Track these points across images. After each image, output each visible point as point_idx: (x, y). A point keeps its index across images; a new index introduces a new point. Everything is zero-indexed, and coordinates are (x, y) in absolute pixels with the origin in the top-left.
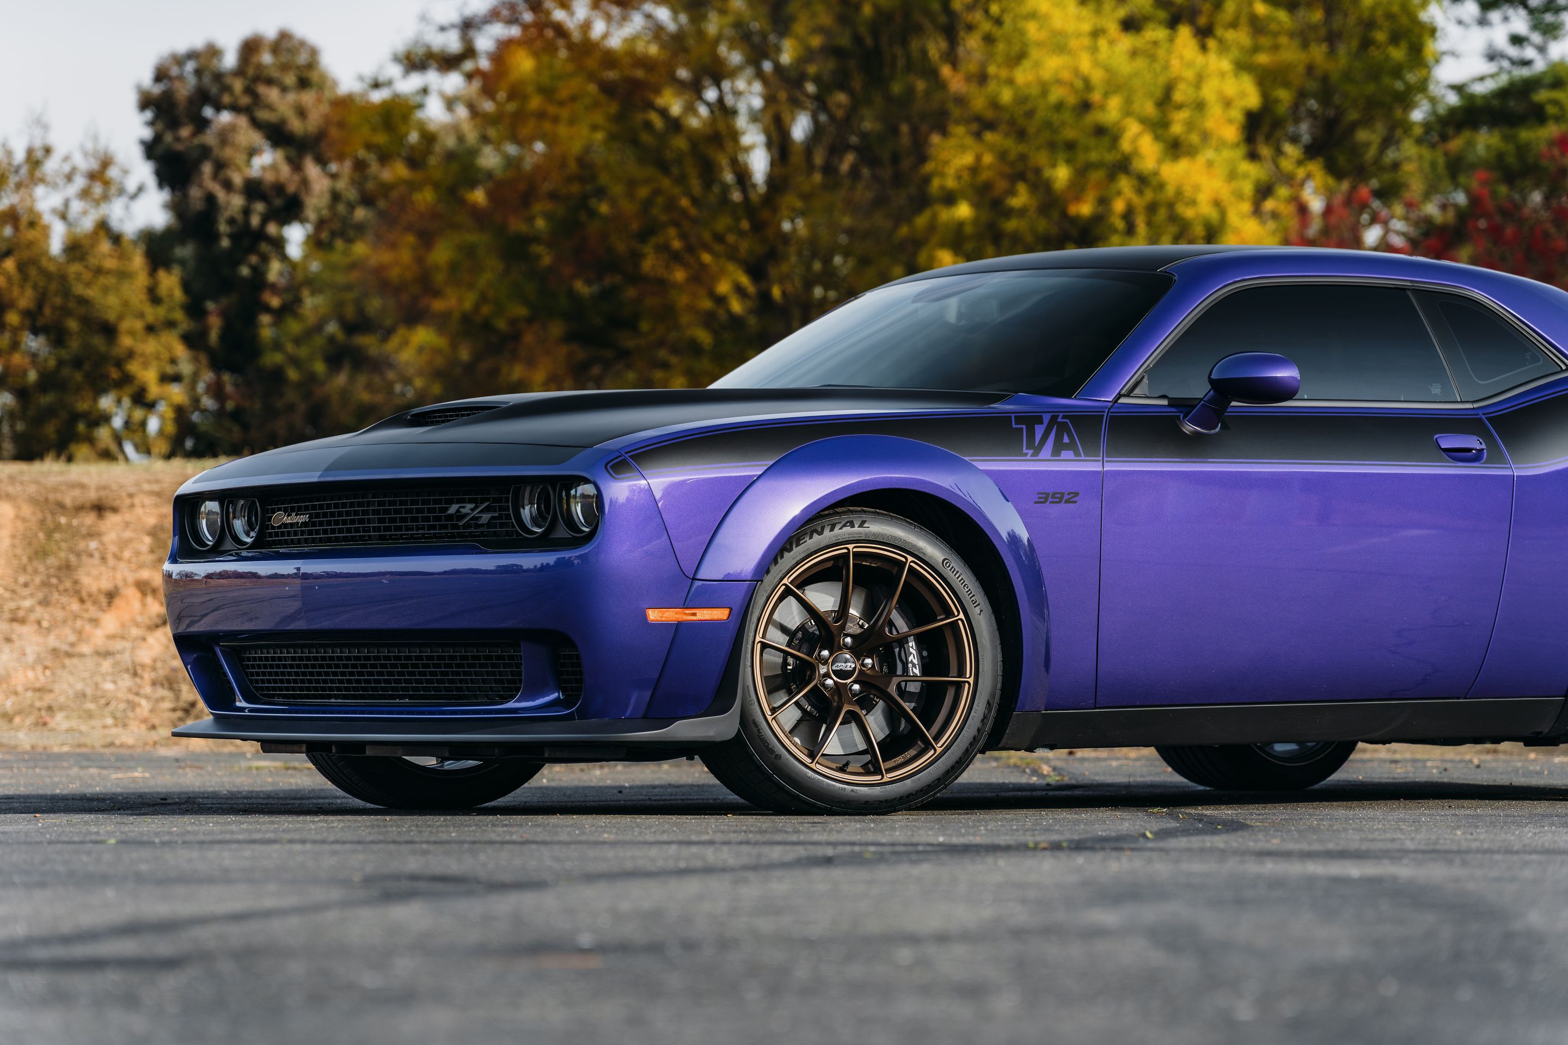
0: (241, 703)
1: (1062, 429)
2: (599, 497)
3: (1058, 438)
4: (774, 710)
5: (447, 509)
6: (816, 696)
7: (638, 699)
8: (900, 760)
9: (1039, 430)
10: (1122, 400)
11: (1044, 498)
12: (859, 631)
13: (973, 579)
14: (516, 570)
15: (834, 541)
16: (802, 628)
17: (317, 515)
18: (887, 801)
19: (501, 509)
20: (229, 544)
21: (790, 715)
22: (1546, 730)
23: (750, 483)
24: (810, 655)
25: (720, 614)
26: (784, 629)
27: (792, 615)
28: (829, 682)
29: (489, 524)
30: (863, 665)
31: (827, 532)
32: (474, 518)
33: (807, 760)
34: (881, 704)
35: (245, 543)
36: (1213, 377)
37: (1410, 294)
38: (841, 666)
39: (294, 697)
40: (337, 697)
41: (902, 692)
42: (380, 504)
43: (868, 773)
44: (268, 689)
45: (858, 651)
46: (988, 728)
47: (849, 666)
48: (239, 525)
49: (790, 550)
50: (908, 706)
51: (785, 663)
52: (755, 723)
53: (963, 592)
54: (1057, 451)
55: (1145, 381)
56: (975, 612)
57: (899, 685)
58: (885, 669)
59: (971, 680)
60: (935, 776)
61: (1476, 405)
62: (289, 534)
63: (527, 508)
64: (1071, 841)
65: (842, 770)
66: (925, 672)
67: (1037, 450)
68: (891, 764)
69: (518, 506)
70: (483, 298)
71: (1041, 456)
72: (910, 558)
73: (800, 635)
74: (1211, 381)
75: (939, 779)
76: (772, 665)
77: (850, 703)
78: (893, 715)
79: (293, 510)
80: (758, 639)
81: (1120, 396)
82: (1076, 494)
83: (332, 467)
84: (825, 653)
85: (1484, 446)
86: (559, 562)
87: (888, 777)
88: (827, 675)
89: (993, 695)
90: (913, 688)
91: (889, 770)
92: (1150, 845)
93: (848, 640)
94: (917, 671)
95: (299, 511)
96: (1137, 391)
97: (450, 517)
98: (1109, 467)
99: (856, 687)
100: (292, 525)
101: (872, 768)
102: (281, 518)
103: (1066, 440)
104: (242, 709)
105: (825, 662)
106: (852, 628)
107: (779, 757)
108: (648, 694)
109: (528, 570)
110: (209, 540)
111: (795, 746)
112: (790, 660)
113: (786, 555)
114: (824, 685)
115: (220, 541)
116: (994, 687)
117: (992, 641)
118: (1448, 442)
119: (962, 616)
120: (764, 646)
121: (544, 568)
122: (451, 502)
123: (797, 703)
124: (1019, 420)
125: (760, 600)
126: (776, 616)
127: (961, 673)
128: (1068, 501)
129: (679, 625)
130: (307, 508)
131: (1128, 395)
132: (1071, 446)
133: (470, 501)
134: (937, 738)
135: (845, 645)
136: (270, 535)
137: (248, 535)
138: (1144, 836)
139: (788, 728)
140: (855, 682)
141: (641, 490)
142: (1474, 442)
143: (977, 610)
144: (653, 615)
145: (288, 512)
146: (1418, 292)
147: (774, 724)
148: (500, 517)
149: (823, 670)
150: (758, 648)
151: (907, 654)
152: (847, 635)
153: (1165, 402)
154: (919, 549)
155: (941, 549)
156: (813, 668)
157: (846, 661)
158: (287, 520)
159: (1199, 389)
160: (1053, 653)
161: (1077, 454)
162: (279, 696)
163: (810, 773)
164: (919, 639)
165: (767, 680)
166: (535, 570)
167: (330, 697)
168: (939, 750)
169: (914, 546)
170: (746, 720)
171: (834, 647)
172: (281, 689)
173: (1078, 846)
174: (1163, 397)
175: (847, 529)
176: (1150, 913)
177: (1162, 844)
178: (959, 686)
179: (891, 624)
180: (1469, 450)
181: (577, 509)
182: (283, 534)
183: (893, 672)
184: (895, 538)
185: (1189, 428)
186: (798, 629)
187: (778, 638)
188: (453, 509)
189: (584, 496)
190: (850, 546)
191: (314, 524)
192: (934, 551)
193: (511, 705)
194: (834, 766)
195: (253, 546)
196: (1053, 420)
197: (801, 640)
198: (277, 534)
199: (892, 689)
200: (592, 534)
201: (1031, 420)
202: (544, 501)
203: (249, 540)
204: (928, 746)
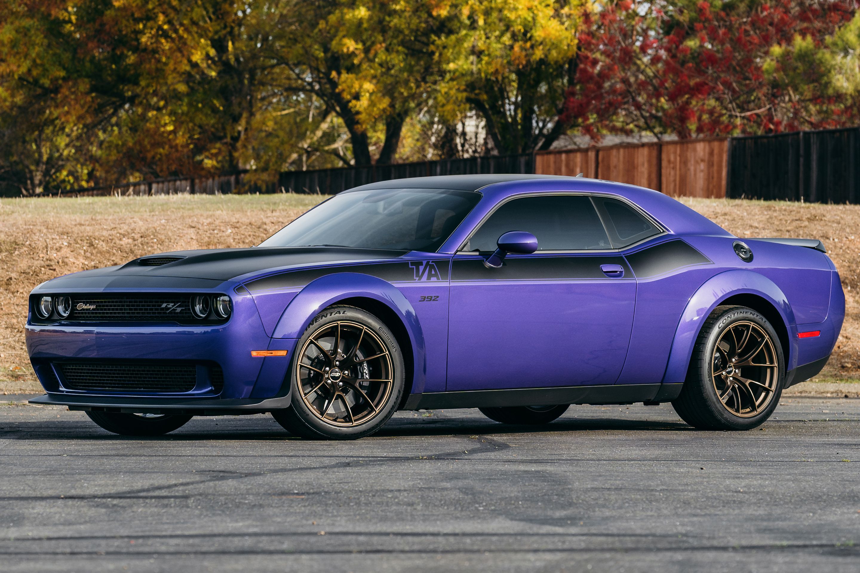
0: (62, 389)
1: (432, 267)
2: (230, 301)
3: (430, 271)
4: (305, 394)
5: (161, 305)
6: (323, 388)
7: (247, 390)
8: (360, 416)
9: (421, 268)
10: (458, 253)
11: (423, 299)
12: (342, 359)
13: (392, 336)
14: (192, 333)
15: (332, 320)
16: (317, 357)
17: (100, 306)
18: (355, 434)
19: (186, 306)
20: (56, 317)
21: (312, 396)
22: (653, 399)
23: (296, 295)
24: (321, 369)
25: (283, 353)
26: (309, 358)
27: (313, 352)
28: (329, 381)
29: (180, 313)
30: (344, 374)
31: (328, 316)
32: (174, 310)
33: (320, 416)
34: (352, 391)
35: (64, 317)
36: (499, 242)
37: (590, 198)
38: (334, 374)
39: (88, 386)
40: (109, 387)
41: (361, 386)
42: (130, 302)
43: (346, 422)
44: (75, 382)
45: (342, 368)
46: (399, 402)
47: (337, 375)
48: (60, 308)
49: (313, 324)
50: (364, 392)
51: (310, 373)
52: (298, 400)
53: (388, 342)
54: (429, 278)
55: (469, 244)
56: (393, 350)
57: (360, 383)
58: (353, 376)
59: (391, 381)
60: (376, 423)
61: (620, 250)
62: (85, 313)
63: (198, 306)
64: (436, 455)
65: (335, 420)
66: (371, 377)
67: (420, 277)
68: (356, 417)
69: (193, 306)
70: (35, 64)
71: (422, 280)
72: (365, 327)
73: (316, 361)
74: (498, 244)
75: (377, 424)
76: (305, 374)
77: (339, 391)
78: (357, 395)
79: (87, 303)
80: (299, 363)
81: (457, 251)
82: (438, 297)
83: (110, 286)
84: (327, 369)
85: (623, 270)
86: (212, 330)
87: (355, 424)
88: (328, 378)
89: (401, 387)
90: (366, 384)
91: (355, 421)
92: (466, 457)
93: (338, 363)
94: (367, 377)
95: (91, 303)
96: (465, 249)
97: (163, 309)
98: (452, 284)
99: (341, 384)
100: (87, 309)
101: (347, 419)
102: (81, 306)
103: (433, 272)
104: (63, 391)
105: (327, 373)
106: (339, 357)
107: (308, 415)
108: (251, 388)
109: (197, 334)
110: (46, 315)
111: (314, 410)
112: (312, 372)
113: (311, 326)
114: (327, 383)
115: (51, 314)
116: (402, 384)
117: (401, 363)
118: (606, 268)
119: (387, 352)
120: (301, 366)
121: (205, 333)
122: (163, 302)
123: (315, 391)
124: (413, 264)
125: (300, 347)
126: (306, 353)
127: (387, 378)
128: (434, 300)
129: (265, 358)
130: (94, 302)
131: (461, 251)
132: (436, 275)
133: (172, 302)
134: (376, 406)
135: (336, 366)
136: (76, 313)
137: (65, 313)
138: (465, 453)
139: (311, 401)
140: (340, 381)
141: (250, 299)
142: (618, 268)
143: (394, 350)
144: (254, 354)
145: (86, 303)
146: (595, 198)
147: (305, 400)
148: (185, 309)
149: (326, 376)
150: (299, 367)
151: (364, 369)
152: (337, 361)
153: (477, 253)
154: (369, 323)
155: (378, 323)
156: (322, 376)
157: (336, 372)
158: (85, 307)
159: (493, 247)
160: (427, 365)
161: (438, 279)
162: (80, 386)
163: (321, 422)
164: (369, 363)
165: (302, 380)
166: (201, 333)
167: (105, 387)
168: (377, 412)
169: (367, 322)
170: (294, 400)
171: (331, 366)
172: (82, 383)
173: (439, 458)
174: (477, 250)
175: (338, 315)
176: (460, 484)
177: (470, 457)
178: (386, 383)
179: (356, 356)
180: (616, 272)
181: (221, 308)
182: (82, 313)
183: (357, 377)
184: (358, 318)
185: (488, 265)
186: (315, 358)
187: (307, 363)
188: (164, 305)
189: (223, 301)
190: (339, 322)
191: (98, 310)
192: (375, 323)
193: (190, 392)
194: (331, 418)
195: (68, 318)
196: (428, 263)
197: (317, 363)
198: (79, 313)
199: (357, 385)
200: (227, 320)
201: (418, 264)
202: (206, 304)
203: (65, 315)
204: (373, 410)
